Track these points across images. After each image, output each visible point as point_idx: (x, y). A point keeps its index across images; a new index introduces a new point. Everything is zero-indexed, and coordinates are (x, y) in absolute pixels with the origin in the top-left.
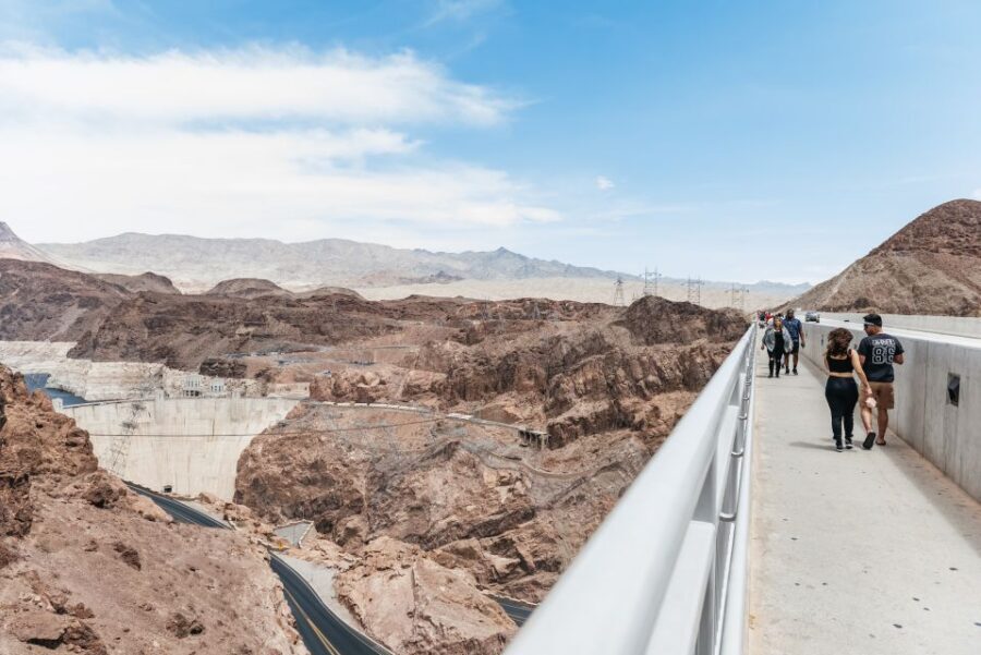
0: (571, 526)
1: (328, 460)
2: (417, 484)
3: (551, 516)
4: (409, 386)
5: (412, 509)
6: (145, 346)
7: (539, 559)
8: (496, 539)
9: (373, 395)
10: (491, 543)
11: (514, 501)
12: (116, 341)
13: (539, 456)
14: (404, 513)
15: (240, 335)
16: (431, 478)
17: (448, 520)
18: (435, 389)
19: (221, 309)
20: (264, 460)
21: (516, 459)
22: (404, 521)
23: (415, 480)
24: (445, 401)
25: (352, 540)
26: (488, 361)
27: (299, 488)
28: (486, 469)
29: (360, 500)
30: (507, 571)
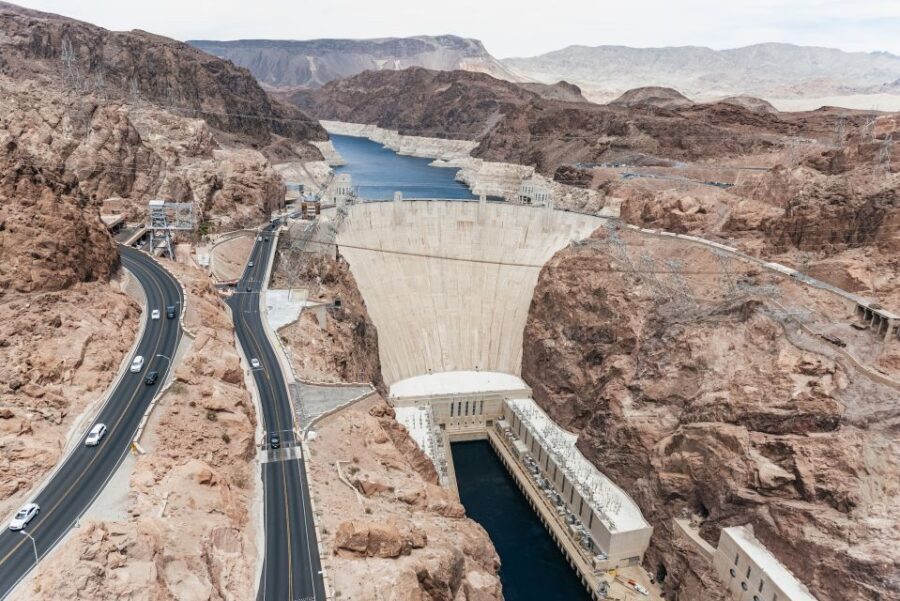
0: (890, 462)
1: (611, 290)
2: (697, 340)
3: (862, 438)
4: (732, 219)
5: (684, 367)
6: (525, 150)
7: (823, 487)
8: (772, 439)
9: (687, 224)
10: (764, 441)
11: (810, 400)
12: (503, 144)
13: (877, 348)
14: (675, 370)
15: (601, 144)
16: (715, 338)
17: (718, 394)
18: (764, 228)
19: (591, 117)
20: (557, 276)
21: (838, 343)
22: (673, 378)
23: (696, 336)
24: (770, 246)
25: (615, 380)
26: (846, 199)
27: (580, 312)
28: (788, 346)
29: (633, 341)
30: (773, 484)
